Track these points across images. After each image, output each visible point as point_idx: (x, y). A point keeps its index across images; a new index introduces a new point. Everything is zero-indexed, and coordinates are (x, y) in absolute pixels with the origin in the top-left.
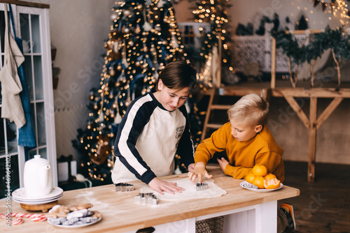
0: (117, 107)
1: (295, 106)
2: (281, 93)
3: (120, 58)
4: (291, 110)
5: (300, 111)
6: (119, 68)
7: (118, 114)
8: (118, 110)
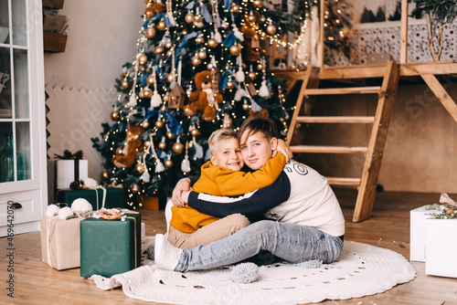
0: (155, 81)
1: (437, 89)
2: (415, 71)
3: (164, 10)
4: (431, 93)
5: (445, 96)
6: (161, 25)
7: (156, 92)
8: (155, 85)
